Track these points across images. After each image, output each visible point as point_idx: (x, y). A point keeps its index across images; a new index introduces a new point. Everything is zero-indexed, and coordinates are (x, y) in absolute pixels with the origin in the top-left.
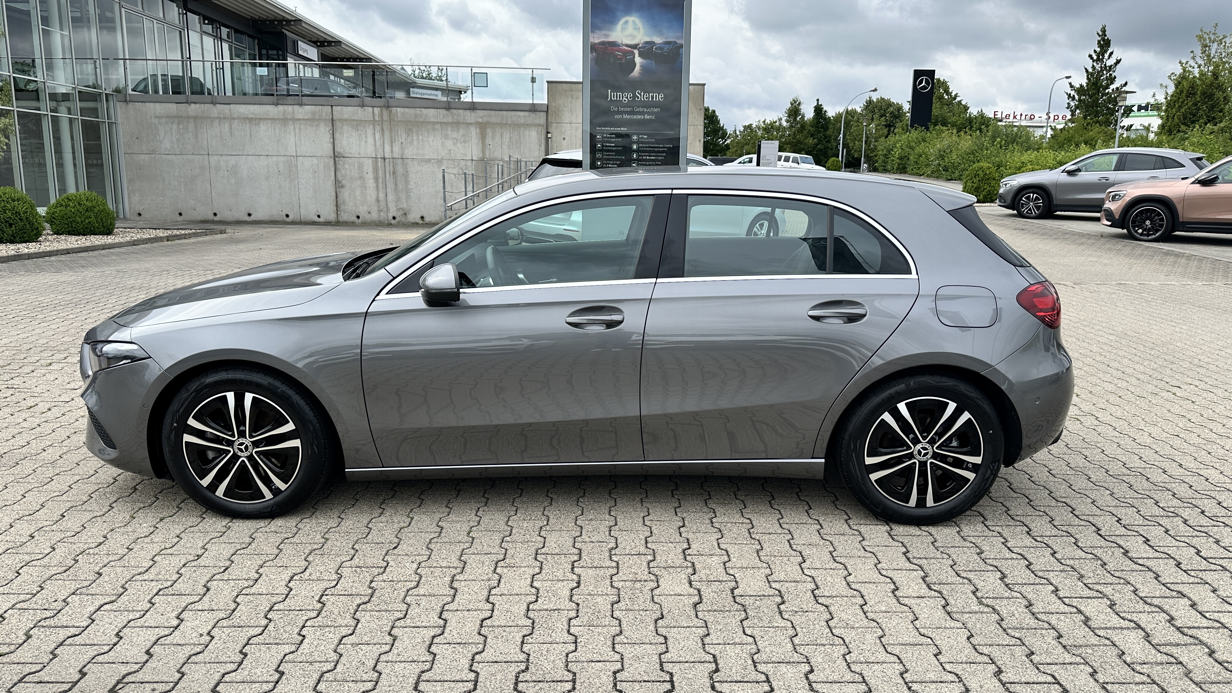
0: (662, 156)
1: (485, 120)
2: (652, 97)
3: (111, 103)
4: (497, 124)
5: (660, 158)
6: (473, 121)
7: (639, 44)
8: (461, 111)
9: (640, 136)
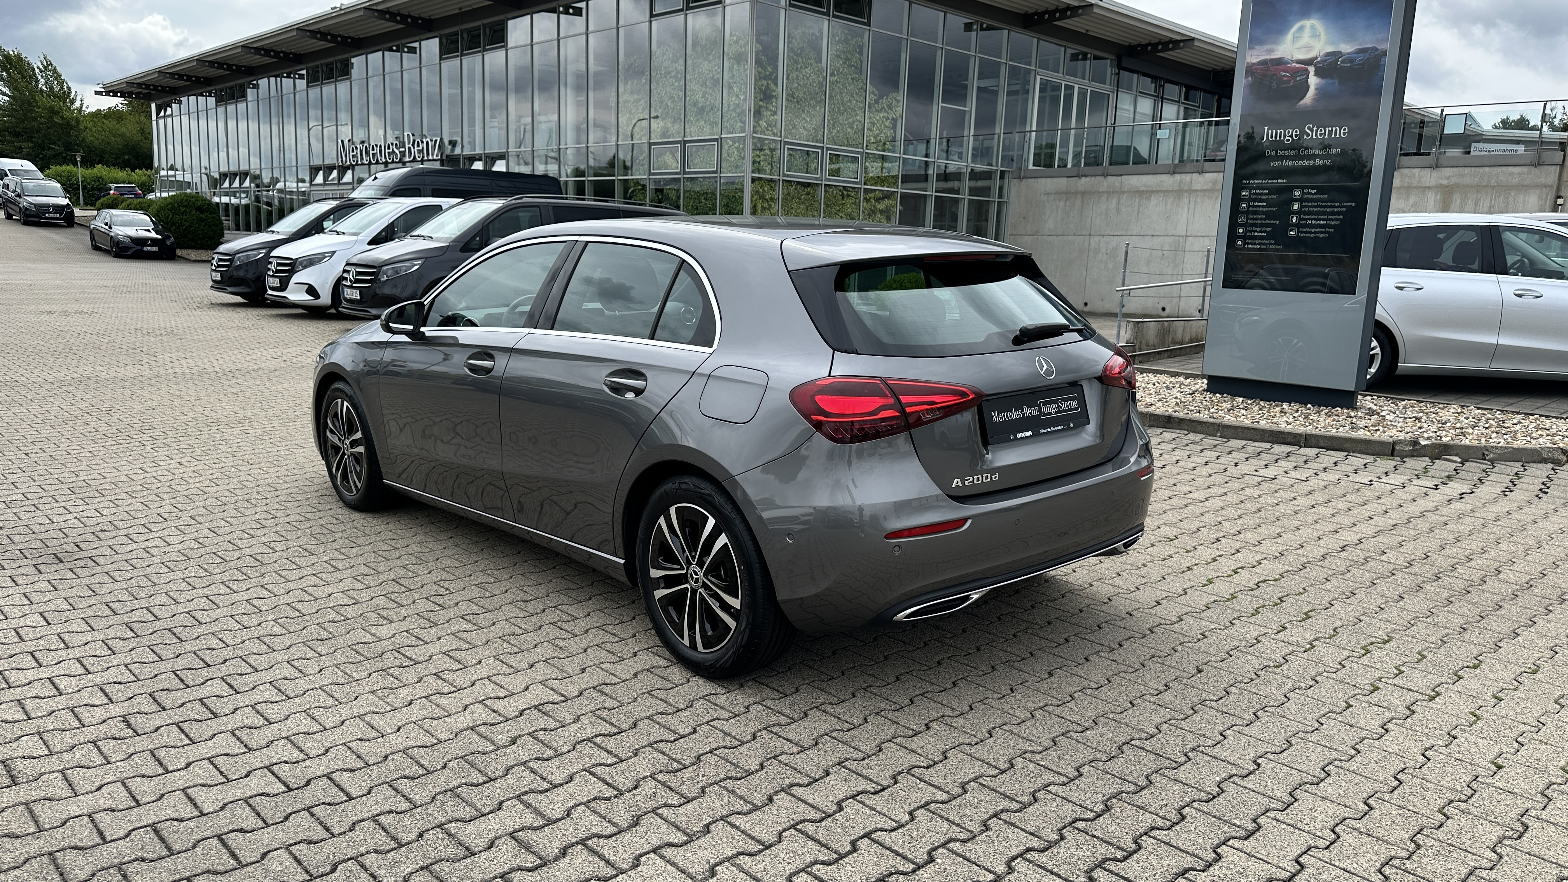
0: (1337, 220)
1: (1453, 181)
2: (1330, 133)
3: (1006, 180)
4: (1472, 186)
5: (1333, 223)
6: (1433, 183)
7: (1316, 58)
8: (1416, 171)
9: (1306, 191)
